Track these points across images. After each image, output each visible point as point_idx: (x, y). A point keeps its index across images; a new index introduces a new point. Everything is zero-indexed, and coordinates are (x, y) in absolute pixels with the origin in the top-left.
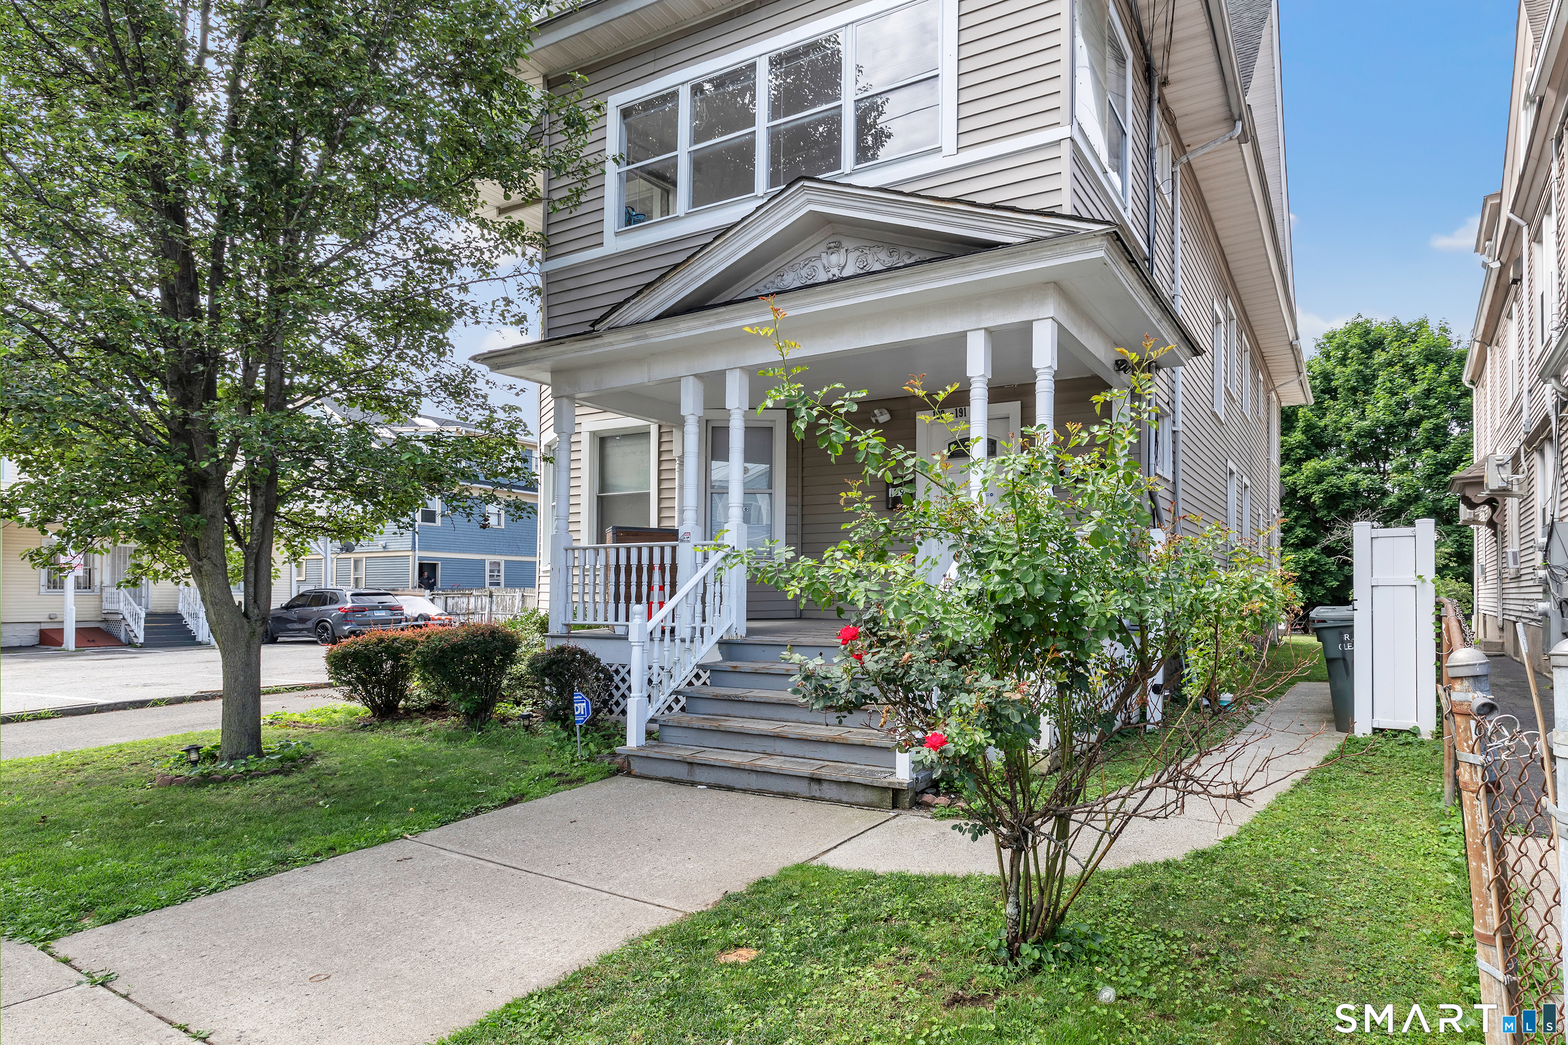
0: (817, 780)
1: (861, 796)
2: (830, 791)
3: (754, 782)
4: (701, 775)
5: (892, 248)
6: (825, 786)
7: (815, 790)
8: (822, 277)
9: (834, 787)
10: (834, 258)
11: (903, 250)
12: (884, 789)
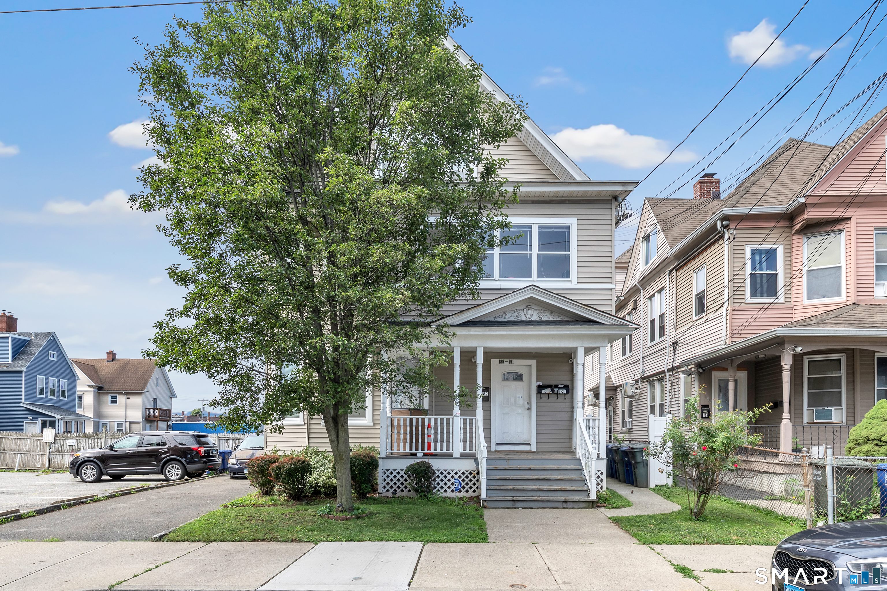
0: (565, 502)
1: (582, 505)
2: (569, 505)
3: (541, 504)
4: (518, 505)
5: (552, 312)
6: (568, 503)
7: (565, 505)
8: (523, 318)
9: (572, 503)
10: (529, 312)
11: (556, 314)
12: (590, 502)
